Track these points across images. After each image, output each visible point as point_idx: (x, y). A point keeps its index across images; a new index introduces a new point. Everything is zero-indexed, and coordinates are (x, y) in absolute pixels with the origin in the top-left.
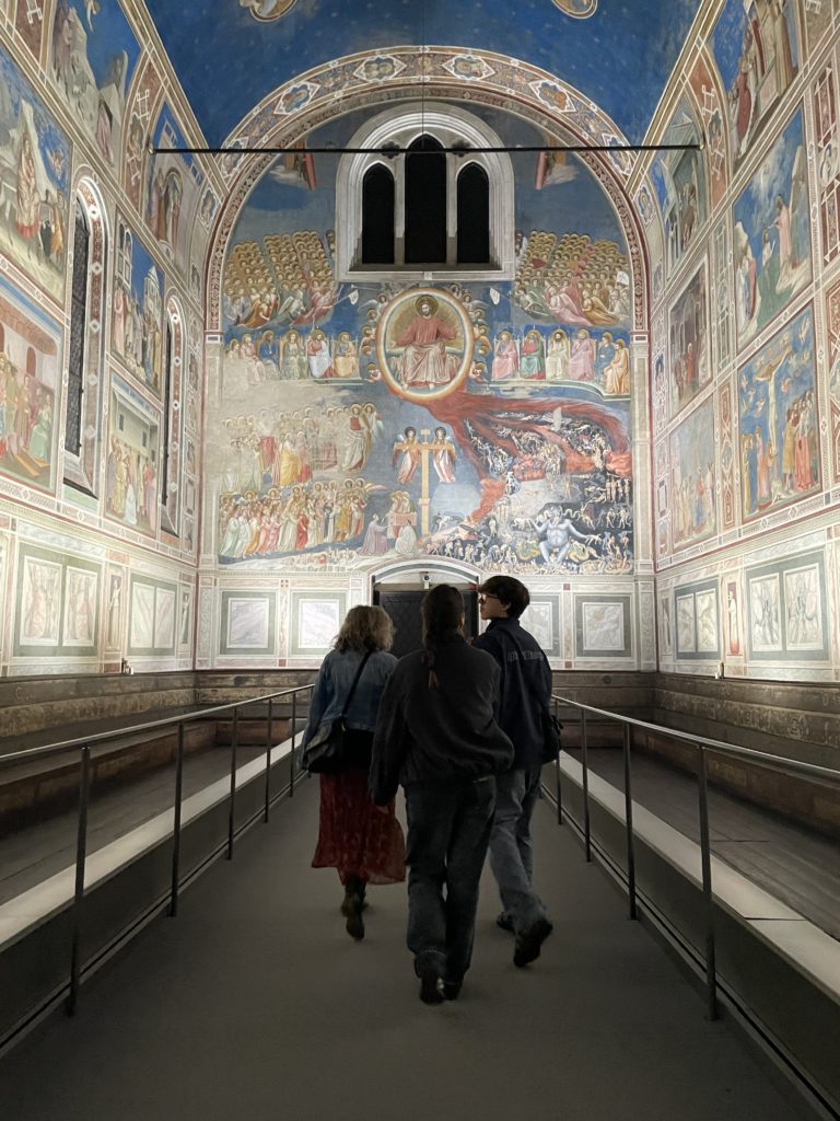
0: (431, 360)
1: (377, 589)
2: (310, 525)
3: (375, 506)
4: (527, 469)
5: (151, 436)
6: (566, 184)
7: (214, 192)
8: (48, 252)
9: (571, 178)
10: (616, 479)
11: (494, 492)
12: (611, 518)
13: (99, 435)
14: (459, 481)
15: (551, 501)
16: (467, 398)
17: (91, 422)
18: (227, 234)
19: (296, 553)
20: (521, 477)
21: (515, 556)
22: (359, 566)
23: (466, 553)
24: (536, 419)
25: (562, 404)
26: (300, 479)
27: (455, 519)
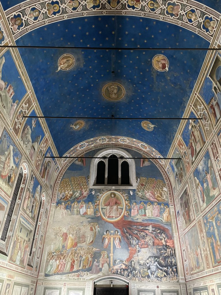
0: (114, 210)
1: (95, 287)
2: (75, 263)
3: (96, 256)
4: (143, 244)
5: (30, 233)
6: (148, 166)
7: (59, 166)
8: (9, 182)
9: (149, 165)
10: (170, 248)
11: (133, 252)
12: (170, 262)
13: (13, 235)
14: (122, 248)
15: (151, 255)
16: (124, 221)
17: (11, 230)
18: (61, 176)
19: (70, 273)
20: (141, 247)
21: (140, 275)
22: (90, 278)
23: (125, 274)
24: (144, 228)
25: (152, 224)
26: (73, 247)
27: (121, 261)
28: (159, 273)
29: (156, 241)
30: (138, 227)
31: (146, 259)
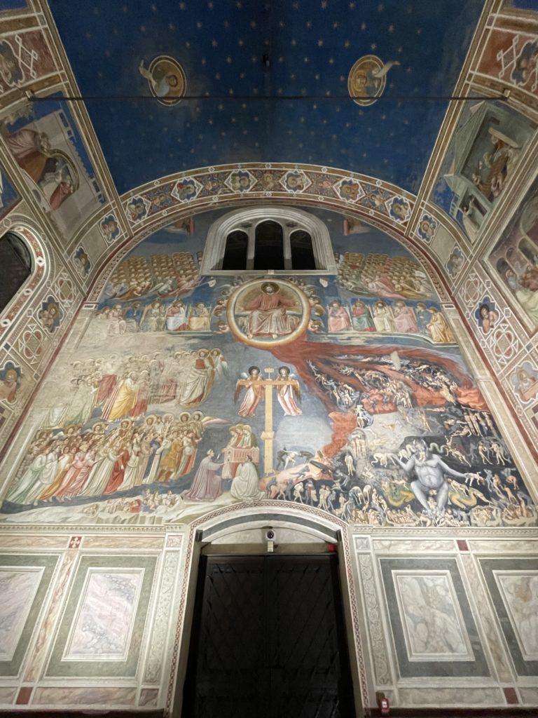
1: (205, 553)
2: (130, 463)
3: (210, 440)
4: (376, 402)
6: (364, 234)
9: (367, 231)
10: (474, 413)
11: (345, 425)
12: (485, 453)
14: (306, 414)
15: (411, 435)
16: (308, 344)
20: (372, 410)
21: (383, 501)
22: (180, 517)
23: (321, 497)
24: (375, 360)
25: (397, 349)
26: (132, 413)
27: (305, 455)
28: (456, 493)
29: (421, 393)
30: (352, 357)
31: (394, 448)
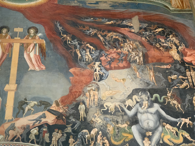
15: (138, 87)
16: (58, 7)
20: (108, 67)
23: (53, 139)
24: (117, 23)
25: (138, 14)
27: (43, 104)
29: (153, 53)
30: (98, 20)
31: (123, 97)
